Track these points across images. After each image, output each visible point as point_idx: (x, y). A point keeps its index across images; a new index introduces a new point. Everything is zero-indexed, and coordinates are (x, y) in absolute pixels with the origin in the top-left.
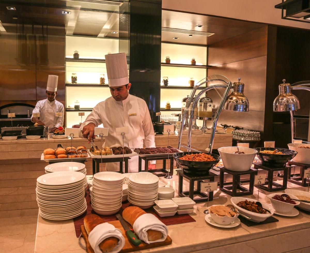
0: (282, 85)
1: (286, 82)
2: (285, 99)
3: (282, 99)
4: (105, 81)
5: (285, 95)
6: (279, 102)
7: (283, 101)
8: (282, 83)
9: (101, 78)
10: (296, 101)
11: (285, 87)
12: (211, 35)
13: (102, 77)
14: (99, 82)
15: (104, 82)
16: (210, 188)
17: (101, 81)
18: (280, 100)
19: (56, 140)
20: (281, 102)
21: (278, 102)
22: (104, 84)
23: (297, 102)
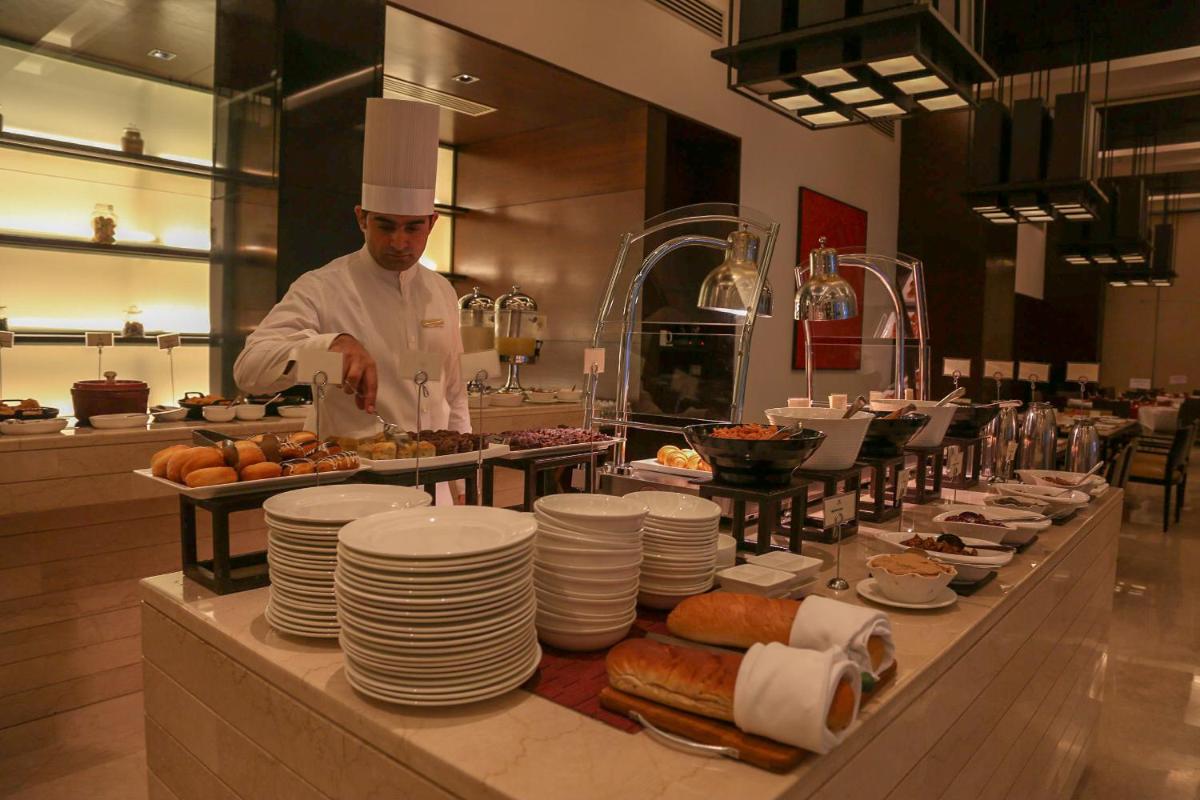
0: (817, 250)
1: (827, 245)
2: (825, 289)
3: (818, 290)
4: (115, 230)
5: (824, 278)
6: (812, 297)
7: (821, 294)
8: (818, 246)
9: (101, 218)
10: (850, 292)
11: (826, 258)
12: (485, 112)
13: (103, 215)
14: (89, 234)
15: (113, 233)
16: (840, 512)
17: (98, 230)
18: (813, 294)
19: (23, 439)
20: (818, 297)
21: (808, 297)
22: (113, 240)
23: (853, 296)
